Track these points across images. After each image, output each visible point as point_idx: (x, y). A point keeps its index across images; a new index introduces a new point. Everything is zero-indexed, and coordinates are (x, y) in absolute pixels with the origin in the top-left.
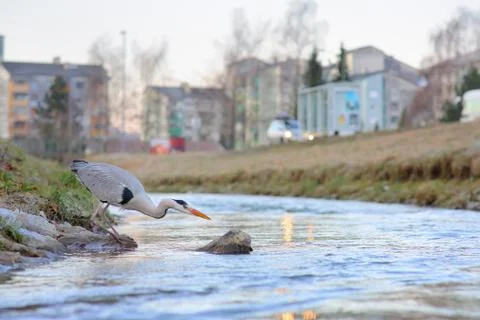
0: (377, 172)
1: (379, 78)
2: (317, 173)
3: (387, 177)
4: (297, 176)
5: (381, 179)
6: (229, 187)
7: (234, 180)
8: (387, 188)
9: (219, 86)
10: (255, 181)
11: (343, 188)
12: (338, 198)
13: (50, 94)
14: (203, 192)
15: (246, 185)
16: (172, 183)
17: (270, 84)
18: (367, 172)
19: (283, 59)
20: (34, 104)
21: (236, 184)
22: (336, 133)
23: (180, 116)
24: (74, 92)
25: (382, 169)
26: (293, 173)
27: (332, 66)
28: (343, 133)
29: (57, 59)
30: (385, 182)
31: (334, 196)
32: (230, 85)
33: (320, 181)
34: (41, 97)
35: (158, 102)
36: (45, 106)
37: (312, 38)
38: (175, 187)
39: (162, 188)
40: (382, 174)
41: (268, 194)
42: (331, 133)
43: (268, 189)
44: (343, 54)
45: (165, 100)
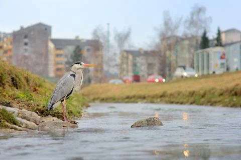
0: (231, 92)
1: (238, 45)
2: (202, 92)
3: (236, 94)
4: (192, 94)
5: (233, 95)
6: (159, 100)
7: (161, 96)
8: (235, 99)
9: (157, 50)
10: (172, 97)
11: (213, 100)
12: (211, 105)
13: (73, 54)
14: (146, 103)
15: (167, 99)
16: (131, 98)
17: (182, 49)
18: (226, 92)
19: (189, 36)
20: (66, 60)
21: (162, 98)
22: (214, 72)
23: (138, 65)
24: (85, 54)
25: (233, 90)
26: (190, 93)
27: (214, 40)
28: (217, 73)
29: (77, 37)
30: (235, 97)
31: (209, 104)
32: (162, 49)
33: (203, 96)
34: (69, 56)
35: (127, 58)
36: (71, 60)
37: (203, 25)
38: (133, 100)
39: (127, 100)
40: (233, 92)
41: (177, 103)
42: (211, 72)
43: (177, 101)
44: (219, 33)
45: (131, 57)
